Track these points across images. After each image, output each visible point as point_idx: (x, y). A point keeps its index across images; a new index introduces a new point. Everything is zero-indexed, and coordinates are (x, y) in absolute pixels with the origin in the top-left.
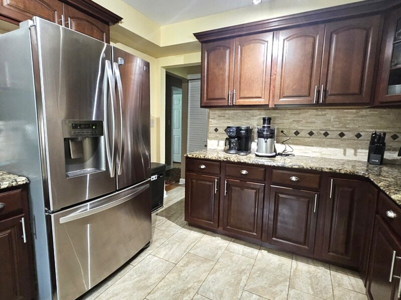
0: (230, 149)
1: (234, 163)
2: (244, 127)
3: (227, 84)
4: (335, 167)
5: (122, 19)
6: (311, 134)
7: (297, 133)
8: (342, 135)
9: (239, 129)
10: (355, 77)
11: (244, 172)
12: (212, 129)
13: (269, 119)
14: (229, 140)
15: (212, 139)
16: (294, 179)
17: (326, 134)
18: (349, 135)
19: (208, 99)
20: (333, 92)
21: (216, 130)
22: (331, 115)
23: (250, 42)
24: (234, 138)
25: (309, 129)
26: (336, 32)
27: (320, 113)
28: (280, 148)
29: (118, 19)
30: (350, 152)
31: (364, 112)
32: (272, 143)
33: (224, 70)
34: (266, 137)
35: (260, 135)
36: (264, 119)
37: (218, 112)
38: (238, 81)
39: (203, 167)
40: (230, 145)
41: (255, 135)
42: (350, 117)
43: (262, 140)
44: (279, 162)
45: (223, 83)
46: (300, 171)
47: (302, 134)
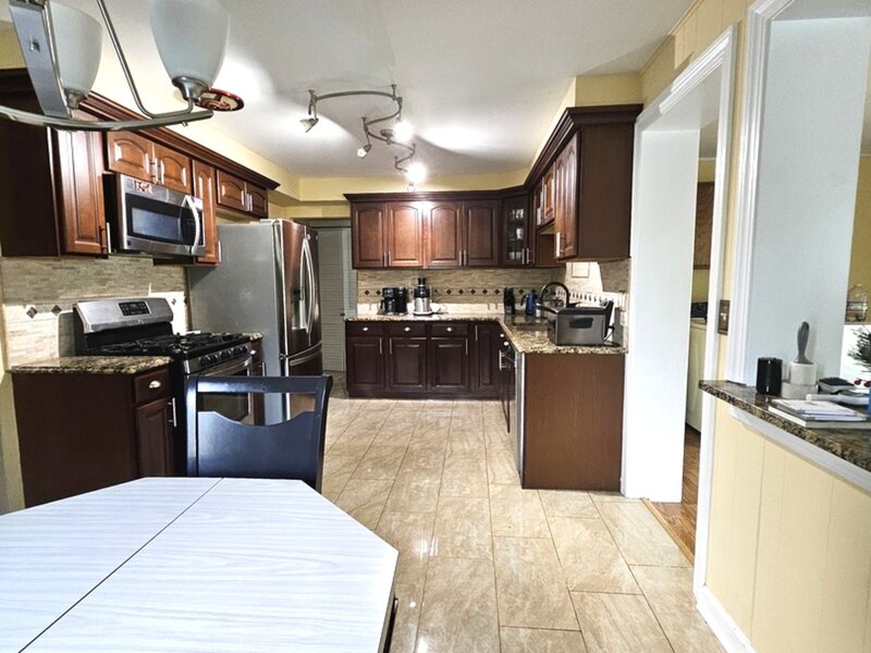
0: (387, 311)
1: (397, 322)
2: (401, 288)
3: (381, 246)
4: (477, 317)
5: (279, 185)
6: (461, 292)
7: (449, 292)
8: (485, 292)
9: (396, 290)
10: (487, 244)
11: (407, 329)
12: (362, 292)
13: (424, 280)
14: (385, 301)
15: (362, 303)
16: (449, 329)
17: (473, 292)
18: (490, 291)
19: (361, 260)
20: (474, 256)
21: (367, 293)
22: (476, 274)
23: (401, 208)
24: (391, 299)
25: (459, 288)
26: (471, 208)
27: (466, 272)
28: (435, 307)
29: (275, 185)
30: (493, 306)
31: (499, 271)
32: (428, 303)
33: (377, 230)
34: (423, 297)
35: (417, 295)
36: (419, 280)
37: (368, 273)
38: (393, 243)
39: (366, 329)
40: (387, 307)
41: (411, 296)
42: (490, 276)
43: (420, 299)
44: (435, 317)
45: (377, 244)
46: (454, 322)
47: (453, 292)
